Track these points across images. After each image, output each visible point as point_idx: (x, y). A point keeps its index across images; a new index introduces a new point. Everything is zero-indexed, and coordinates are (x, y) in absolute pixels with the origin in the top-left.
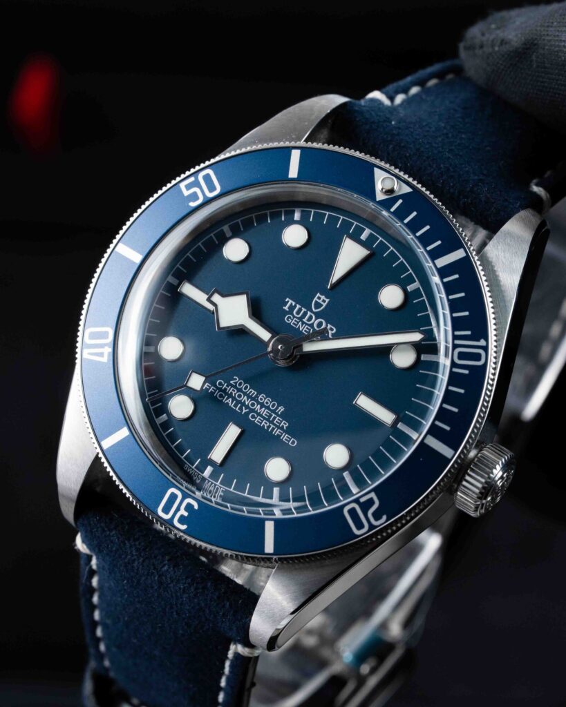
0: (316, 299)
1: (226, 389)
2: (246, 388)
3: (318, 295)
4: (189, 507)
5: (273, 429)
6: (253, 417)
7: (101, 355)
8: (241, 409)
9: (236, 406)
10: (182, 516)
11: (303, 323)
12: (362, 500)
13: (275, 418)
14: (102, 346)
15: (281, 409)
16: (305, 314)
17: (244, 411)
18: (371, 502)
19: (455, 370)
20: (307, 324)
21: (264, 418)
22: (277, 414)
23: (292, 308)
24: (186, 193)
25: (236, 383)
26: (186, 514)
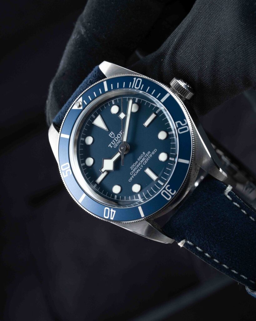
0: (110, 136)
1: (134, 172)
2: (135, 165)
3: (109, 135)
4: (169, 188)
5: (150, 157)
6: (144, 163)
7: (113, 212)
8: (141, 167)
9: (140, 169)
10: (171, 191)
11: (117, 142)
12: (177, 127)
13: (146, 156)
14: (110, 212)
15: (144, 153)
16: (115, 141)
17: (142, 166)
18: (179, 124)
19: (141, 89)
20: (118, 140)
21: (146, 159)
22: (145, 155)
23: (112, 145)
24: (67, 175)
25: (132, 168)
26: (171, 190)
